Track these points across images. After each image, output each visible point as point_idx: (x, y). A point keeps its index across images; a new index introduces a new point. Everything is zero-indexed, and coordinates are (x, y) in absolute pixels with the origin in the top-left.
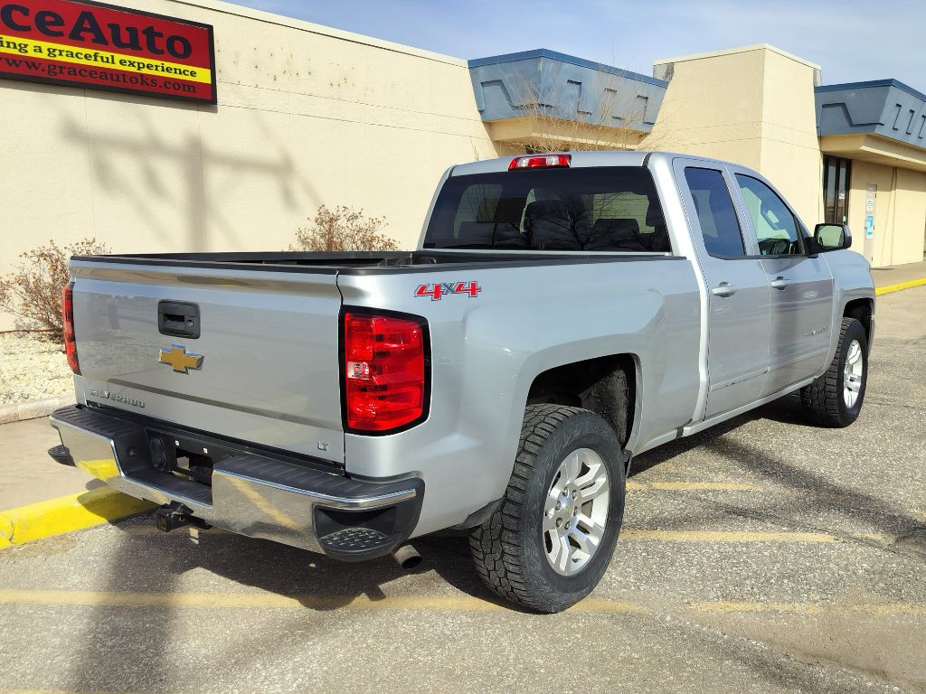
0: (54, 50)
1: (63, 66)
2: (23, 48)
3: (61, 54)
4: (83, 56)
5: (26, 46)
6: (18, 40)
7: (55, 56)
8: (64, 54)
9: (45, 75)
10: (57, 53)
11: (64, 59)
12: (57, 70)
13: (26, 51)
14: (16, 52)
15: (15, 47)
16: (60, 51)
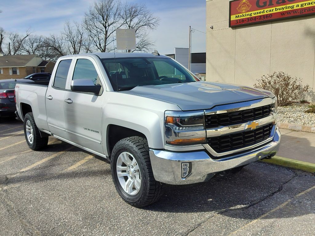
0: (303, 4)
1: (305, 9)
2: (293, 7)
3: (305, 5)
4: (314, 3)
5: (294, 6)
6: (291, 5)
7: (303, 6)
8: (306, 4)
9: (299, 14)
10: (304, 5)
11: (307, 6)
12: (304, 11)
13: (294, 8)
14: (290, 9)
15: (290, 8)
16: (305, 4)
